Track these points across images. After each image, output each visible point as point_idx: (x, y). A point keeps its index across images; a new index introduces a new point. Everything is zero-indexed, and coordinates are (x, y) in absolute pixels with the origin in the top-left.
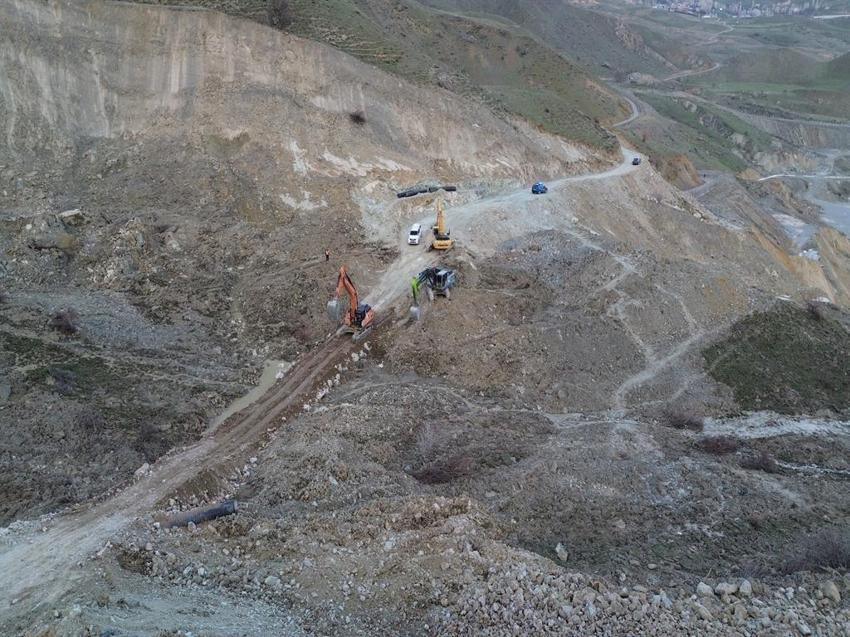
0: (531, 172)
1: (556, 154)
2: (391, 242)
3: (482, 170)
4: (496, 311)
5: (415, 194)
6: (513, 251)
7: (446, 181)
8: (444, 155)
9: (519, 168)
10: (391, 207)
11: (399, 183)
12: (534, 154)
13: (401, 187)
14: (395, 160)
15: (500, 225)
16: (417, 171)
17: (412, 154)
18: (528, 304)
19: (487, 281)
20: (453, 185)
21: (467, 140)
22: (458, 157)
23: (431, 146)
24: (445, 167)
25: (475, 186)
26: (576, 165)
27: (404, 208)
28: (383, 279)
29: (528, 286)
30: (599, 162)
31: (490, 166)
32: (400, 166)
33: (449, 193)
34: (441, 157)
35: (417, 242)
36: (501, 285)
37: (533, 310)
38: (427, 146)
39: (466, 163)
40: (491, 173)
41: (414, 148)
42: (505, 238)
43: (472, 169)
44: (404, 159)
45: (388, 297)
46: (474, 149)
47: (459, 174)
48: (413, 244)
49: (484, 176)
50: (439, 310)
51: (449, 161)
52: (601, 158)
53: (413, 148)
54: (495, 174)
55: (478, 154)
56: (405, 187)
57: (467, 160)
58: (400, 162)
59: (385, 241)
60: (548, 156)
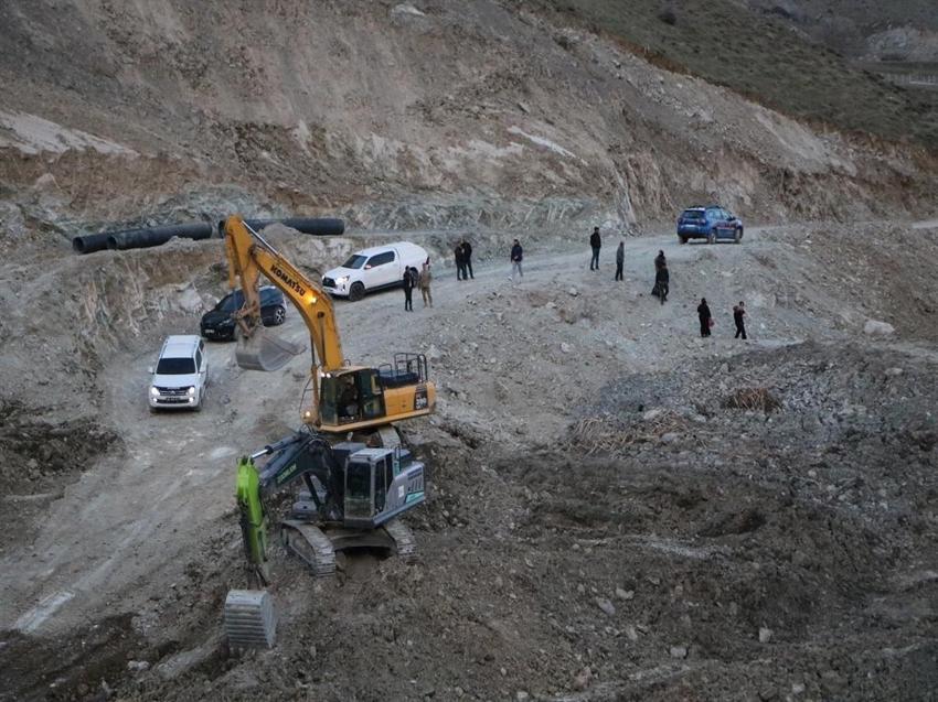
0: (653, 184)
1: (743, 142)
2: (64, 405)
3: (450, 164)
4: (628, 612)
5: (160, 239)
6: (650, 414)
7: (293, 198)
8: (273, 110)
9: (607, 161)
10: (47, 279)
11: (79, 201)
12: (656, 129)
13: (83, 217)
14: (55, 116)
15: (569, 339)
16: (162, 158)
17: (130, 99)
18: (775, 581)
19: (563, 511)
20: (327, 213)
21: (374, 58)
22: (338, 119)
23: (212, 77)
24: (286, 149)
25: (424, 220)
26: (819, 186)
27: (111, 290)
28: (51, 523)
29: (754, 521)
30: (906, 183)
31: (487, 152)
32: (76, 140)
33: (317, 242)
34: (262, 114)
35: (192, 398)
36: (635, 523)
37: (804, 603)
38: (196, 76)
39: (379, 142)
40: (491, 177)
41: (140, 81)
42: (596, 377)
43: (406, 160)
44: (96, 111)
45: (86, 582)
46: (407, 92)
47: (355, 178)
48: (173, 407)
49: (459, 186)
50: (370, 604)
51: (303, 132)
52: (909, 170)
53: (133, 78)
54: (510, 180)
55: (426, 109)
56: (110, 213)
57: (378, 128)
58: (75, 122)
59: (32, 402)
60: (710, 143)
